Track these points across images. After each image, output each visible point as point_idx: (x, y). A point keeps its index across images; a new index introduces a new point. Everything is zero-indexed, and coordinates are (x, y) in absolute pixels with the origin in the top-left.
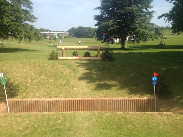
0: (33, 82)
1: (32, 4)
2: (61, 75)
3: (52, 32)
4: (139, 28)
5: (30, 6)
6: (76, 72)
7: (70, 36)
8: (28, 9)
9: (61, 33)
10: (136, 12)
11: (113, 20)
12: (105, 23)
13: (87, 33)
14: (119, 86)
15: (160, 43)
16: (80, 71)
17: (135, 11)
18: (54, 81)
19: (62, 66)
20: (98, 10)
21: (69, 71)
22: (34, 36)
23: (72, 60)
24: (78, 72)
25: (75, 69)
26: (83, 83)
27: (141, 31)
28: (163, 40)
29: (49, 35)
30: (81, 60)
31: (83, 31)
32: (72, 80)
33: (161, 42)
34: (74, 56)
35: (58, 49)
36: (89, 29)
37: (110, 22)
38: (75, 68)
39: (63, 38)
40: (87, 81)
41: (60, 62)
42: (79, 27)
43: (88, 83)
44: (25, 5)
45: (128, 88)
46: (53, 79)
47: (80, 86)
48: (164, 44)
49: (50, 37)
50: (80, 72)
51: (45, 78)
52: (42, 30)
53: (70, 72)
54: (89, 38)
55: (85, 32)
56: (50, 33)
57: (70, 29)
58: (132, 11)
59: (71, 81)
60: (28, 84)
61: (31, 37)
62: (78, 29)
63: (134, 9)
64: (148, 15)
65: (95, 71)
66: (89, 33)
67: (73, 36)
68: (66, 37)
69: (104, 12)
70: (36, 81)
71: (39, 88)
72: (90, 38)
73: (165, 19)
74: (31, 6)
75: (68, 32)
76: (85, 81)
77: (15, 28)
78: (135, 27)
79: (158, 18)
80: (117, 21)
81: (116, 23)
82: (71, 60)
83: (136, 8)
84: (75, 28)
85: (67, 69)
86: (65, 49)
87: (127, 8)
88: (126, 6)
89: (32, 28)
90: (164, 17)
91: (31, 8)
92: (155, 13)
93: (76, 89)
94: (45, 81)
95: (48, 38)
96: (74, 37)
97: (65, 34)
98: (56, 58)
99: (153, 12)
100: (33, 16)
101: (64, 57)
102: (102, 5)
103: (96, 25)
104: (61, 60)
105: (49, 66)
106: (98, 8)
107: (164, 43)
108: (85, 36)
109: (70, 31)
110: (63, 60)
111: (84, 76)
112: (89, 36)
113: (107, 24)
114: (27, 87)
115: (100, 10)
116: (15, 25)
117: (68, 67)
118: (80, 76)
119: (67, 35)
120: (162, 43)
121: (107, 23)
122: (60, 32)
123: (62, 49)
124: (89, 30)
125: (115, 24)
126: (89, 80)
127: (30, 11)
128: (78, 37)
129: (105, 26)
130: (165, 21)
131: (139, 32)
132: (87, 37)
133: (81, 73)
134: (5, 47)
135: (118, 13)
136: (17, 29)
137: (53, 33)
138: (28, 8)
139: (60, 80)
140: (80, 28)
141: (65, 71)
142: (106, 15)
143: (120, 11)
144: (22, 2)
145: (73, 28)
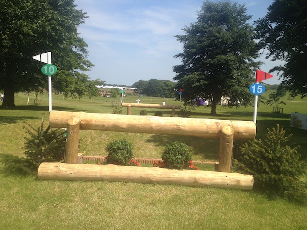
0: (93, 141)
1: (87, 46)
3: (107, 87)
4: (237, 86)
5: (84, 49)
7: (136, 93)
8: (81, 53)
10: (233, 62)
11: (199, 73)
12: (188, 76)
13: (164, 89)
14: (194, 152)
15: (275, 109)
17: (231, 61)
20: (179, 58)
22: (87, 90)
26: (151, 146)
27: (240, 90)
28: (280, 106)
29: (103, 90)
31: (157, 86)
32: (138, 141)
33: (277, 108)
35: (122, 106)
36: (166, 83)
37: (195, 76)
39: (125, 95)
40: (156, 144)
42: (152, 80)
43: (156, 146)
44: (78, 47)
45: (203, 154)
47: (147, 149)
48: (281, 112)
49: (105, 93)
51: (107, 138)
52: (97, 82)
54: (166, 97)
55: (161, 88)
56: (105, 87)
57: (136, 83)
58: (227, 62)
60: (88, 143)
61: (83, 91)
62: (150, 83)
63: (229, 58)
64: (253, 68)
66: (167, 90)
67: (140, 94)
68: (130, 94)
69: (187, 61)
70: (96, 140)
71: (100, 147)
72: (168, 97)
73: (278, 74)
74: (86, 49)
75: (132, 86)
76: (153, 144)
77: (63, 78)
78: (230, 84)
80: (204, 75)
81: (203, 77)
83: (233, 58)
84: (144, 81)
86: (132, 106)
87: (219, 57)
88: (218, 54)
89: (84, 79)
90: (276, 72)
91: (84, 51)
93: (142, 151)
94: (107, 141)
95: (102, 95)
96: (142, 96)
97: (128, 89)
99: (260, 63)
100: (88, 61)
102: (185, 52)
103: (175, 79)
106: (180, 55)
107: (281, 110)
108: (159, 95)
109: (136, 85)
111: (152, 139)
112: (166, 94)
113: (190, 78)
114: (87, 145)
115: (182, 58)
116: (63, 72)
118: (148, 138)
119: (131, 92)
120: (279, 109)
121: (191, 76)
123: (127, 106)
124: (167, 86)
125: (202, 79)
126: (158, 144)
127: (84, 56)
128: (148, 95)
129: (188, 81)
130: (278, 77)
131: (236, 91)
132: (163, 96)
134: (40, 104)
135: (207, 63)
136: (66, 80)
137: (109, 87)
138: (81, 50)
140: (153, 82)
142: (191, 65)
143: (210, 61)
144: (73, 43)
145: (141, 81)
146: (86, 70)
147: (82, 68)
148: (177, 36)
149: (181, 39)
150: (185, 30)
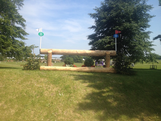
1: (25, 21)
2: (38, 97)
6: (70, 93)
7: (62, 61)
8: (20, 26)
9: (55, 59)
11: (110, 37)
16: (78, 89)
18: (16, 113)
19: (42, 80)
21: (55, 89)
23: (63, 70)
24: (74, 91)
25: (69, 87)
30: (79, 72)
32: (60, 111)
34: (67, 65)
38: (68, 83)
39: (55, 62)
41: (42, 73)
46: (16, 106)
50: (79, 92)
53: (57, 92)
59: (58, 115)
65: (111, 91)
68: (59, 62)
74: (24, 24)
79: (153, 39)
82: (61, 71)
85: (52, 86)
86: (53, 54)
91: (23, 25)
92: (151, 33)
98: (37, 68)
99: (149, 32)
101: (50, 66)
104: (44, 70)
105: (19, 80)
106: (93, 27)
107: (156, 67)
109: (62, 57)
110: (48, 70)
112: (79, 61)
115: (95, 29)
117: (55, 82)
118: (80, 102)
120: (154, 66)
122: (53, 58)
127: (22, 28)
129: (101, 43)
133: (81, 96)
139: (33, 112)
141: (47, 90)
143: (117, 28)
146: (24, 39)
147: (21, 37)
148: (90, 14)
149: (93, 16)
150: (95, 10)
